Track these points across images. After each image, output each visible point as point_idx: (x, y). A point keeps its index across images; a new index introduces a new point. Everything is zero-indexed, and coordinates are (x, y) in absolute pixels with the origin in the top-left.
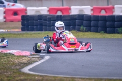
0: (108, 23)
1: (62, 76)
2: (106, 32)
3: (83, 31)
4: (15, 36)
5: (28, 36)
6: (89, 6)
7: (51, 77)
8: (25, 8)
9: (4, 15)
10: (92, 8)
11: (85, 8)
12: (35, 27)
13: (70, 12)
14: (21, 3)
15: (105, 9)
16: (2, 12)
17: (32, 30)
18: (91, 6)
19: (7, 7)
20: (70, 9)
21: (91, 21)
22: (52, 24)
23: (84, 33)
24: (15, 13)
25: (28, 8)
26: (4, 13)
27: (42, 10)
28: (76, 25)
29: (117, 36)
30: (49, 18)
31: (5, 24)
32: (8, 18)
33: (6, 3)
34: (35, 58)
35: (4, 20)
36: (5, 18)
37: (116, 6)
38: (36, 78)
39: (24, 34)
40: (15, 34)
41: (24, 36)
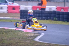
2: (68, 21)
3: (55, 20)
6: (55, 7)
8: (19, 6)
9: (7, 9)
11: (52, 7)
15: (63, 8)
16: (6, 8)
19: (9, 5)
21: (60, 15)
23: (56, 21)
24: (14, 8)
25: (21, 6)
26: (8, 8)
27: (28, 7)
28: (51, 17)
31: (8, 14)
32: (9, 11)
33: (8, 2)
35: (7, 12)
36: (7, 11)
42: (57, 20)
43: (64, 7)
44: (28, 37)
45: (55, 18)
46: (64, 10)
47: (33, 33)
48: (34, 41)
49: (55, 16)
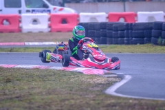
3: (161, 44)
6: (162, 12)
7: (148, 100)
8: (76, 14)
9: (49, 22)
13: (136, 19)
14: (70, 7)
16: (47, 19)
19: (53, 13)
20: (136, 15)
22: (119, 35)
23: (163, 47)
24: (64, 20)
25: (81, 14)
26: (50, 20)
28: (151, 37)
30: (115, 27)
31: (51, 35)
32: (54, 27)
33: (51, 7)
35: (49, 29)
36: (50, 27)
38: (131, 101)
44: (93, 87)
45: (160, 40)
47: (107, 76)
48: (105, 94)
49: (161, 35)
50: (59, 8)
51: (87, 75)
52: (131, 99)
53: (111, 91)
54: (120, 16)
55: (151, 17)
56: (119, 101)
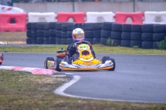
0: (144, 35)
1: (112, 100)
2: (141, 47)
3: (110, 45)
4: (21, 50)
5: (38, 50)
6: (111, 13)
8: (25, 13)
10: (114, 15)
12: (45, 38)
13: (85, 19)
14: (18, 7)
15: (131, 16)
17: (42, 42)
18: (114, 12)
19: (1, 12)
20: (85, 15)
21: (121, 32)
22: (68, 35)
23: (112, 48)
24: (13, 19)
25: (30, 14)
27: (48, 16)
28: (100, 37)
29: (156, 52)
30: (64, 27)
32: (2, 26)
34: (60, 77)
37: (146, 13)
38: (80, 101)
39: (33, 47)
40: (20, 48)
41: (33, 50)
42: (114, 45)
43: (133, 13)
44: (41, 87)
45: (109, 40)
46: (133, 21)
47: (55, 76)
48: (53, 94)
49: (110, 36)
50: (7, 7)
51: (36, 75)
52: (80, 99)
53: (60, 91)
54: (69, 16)
55: (100, 18)
56: (68, 101)
